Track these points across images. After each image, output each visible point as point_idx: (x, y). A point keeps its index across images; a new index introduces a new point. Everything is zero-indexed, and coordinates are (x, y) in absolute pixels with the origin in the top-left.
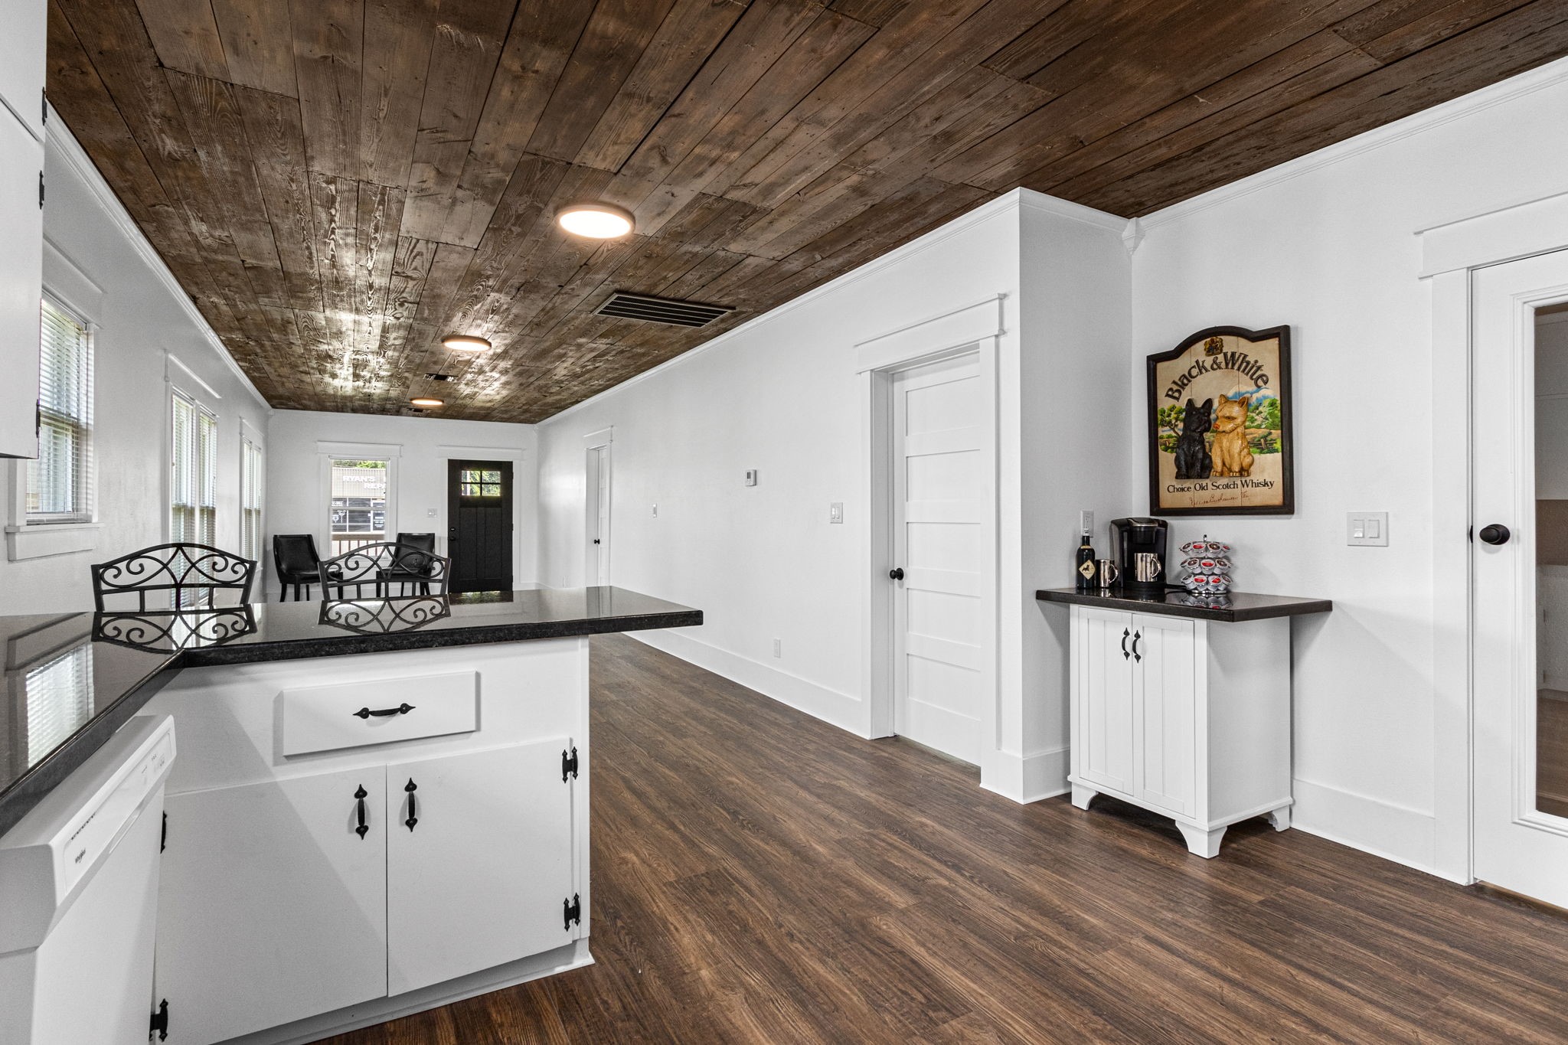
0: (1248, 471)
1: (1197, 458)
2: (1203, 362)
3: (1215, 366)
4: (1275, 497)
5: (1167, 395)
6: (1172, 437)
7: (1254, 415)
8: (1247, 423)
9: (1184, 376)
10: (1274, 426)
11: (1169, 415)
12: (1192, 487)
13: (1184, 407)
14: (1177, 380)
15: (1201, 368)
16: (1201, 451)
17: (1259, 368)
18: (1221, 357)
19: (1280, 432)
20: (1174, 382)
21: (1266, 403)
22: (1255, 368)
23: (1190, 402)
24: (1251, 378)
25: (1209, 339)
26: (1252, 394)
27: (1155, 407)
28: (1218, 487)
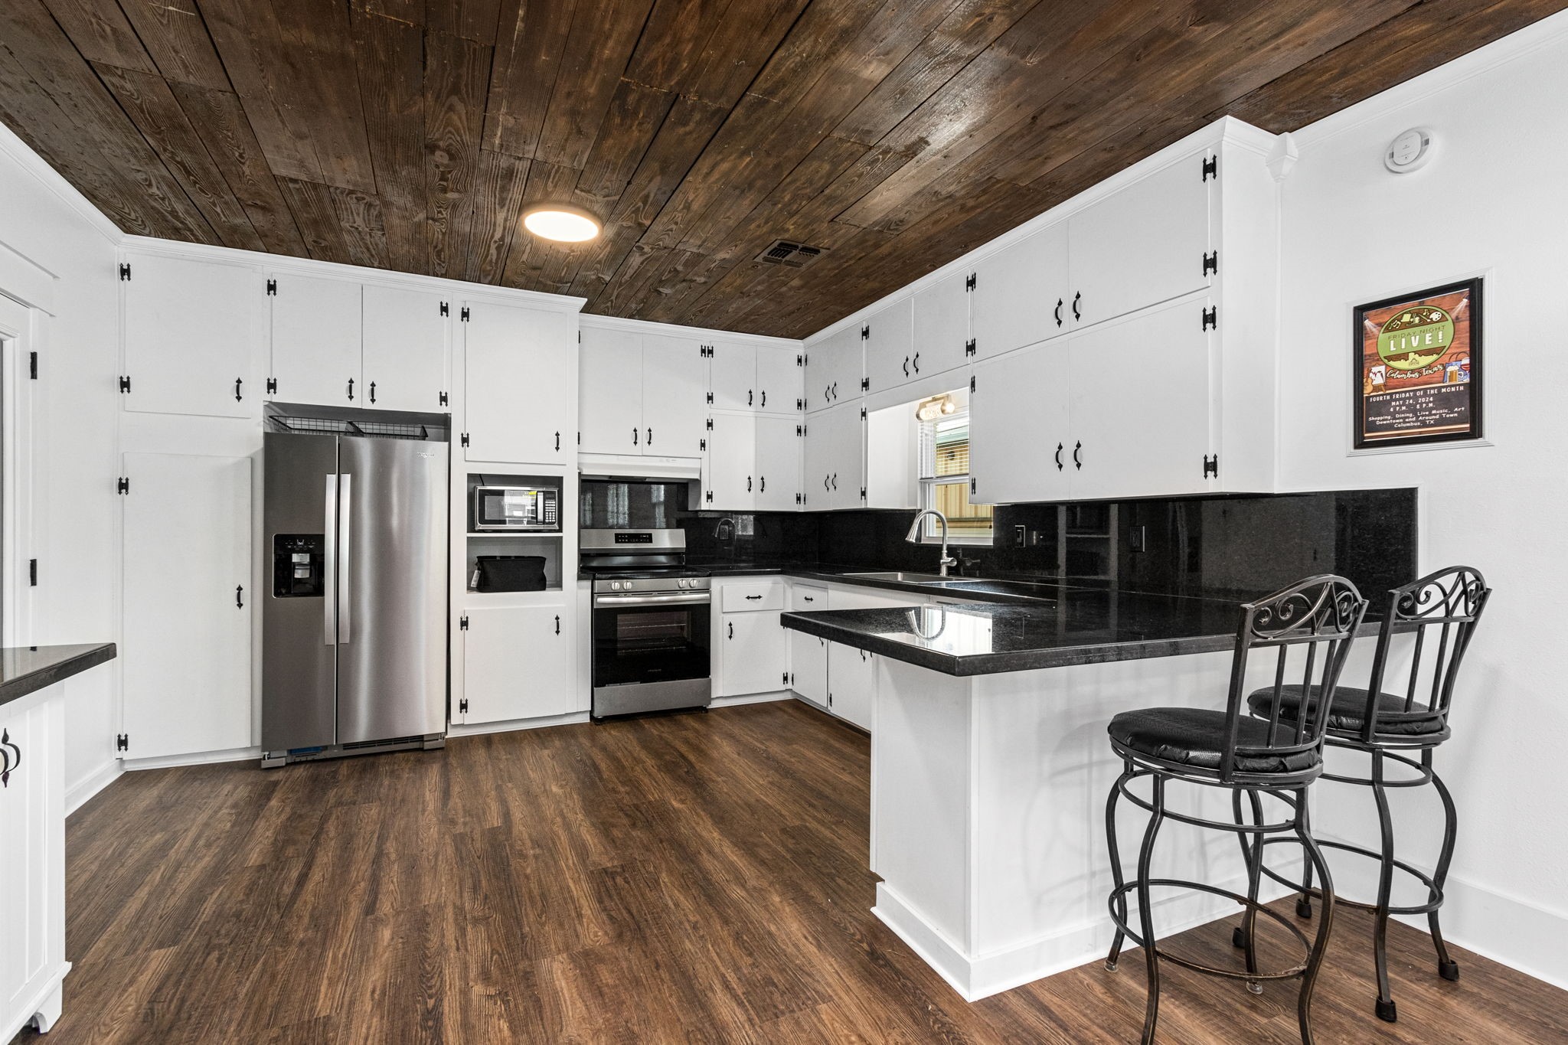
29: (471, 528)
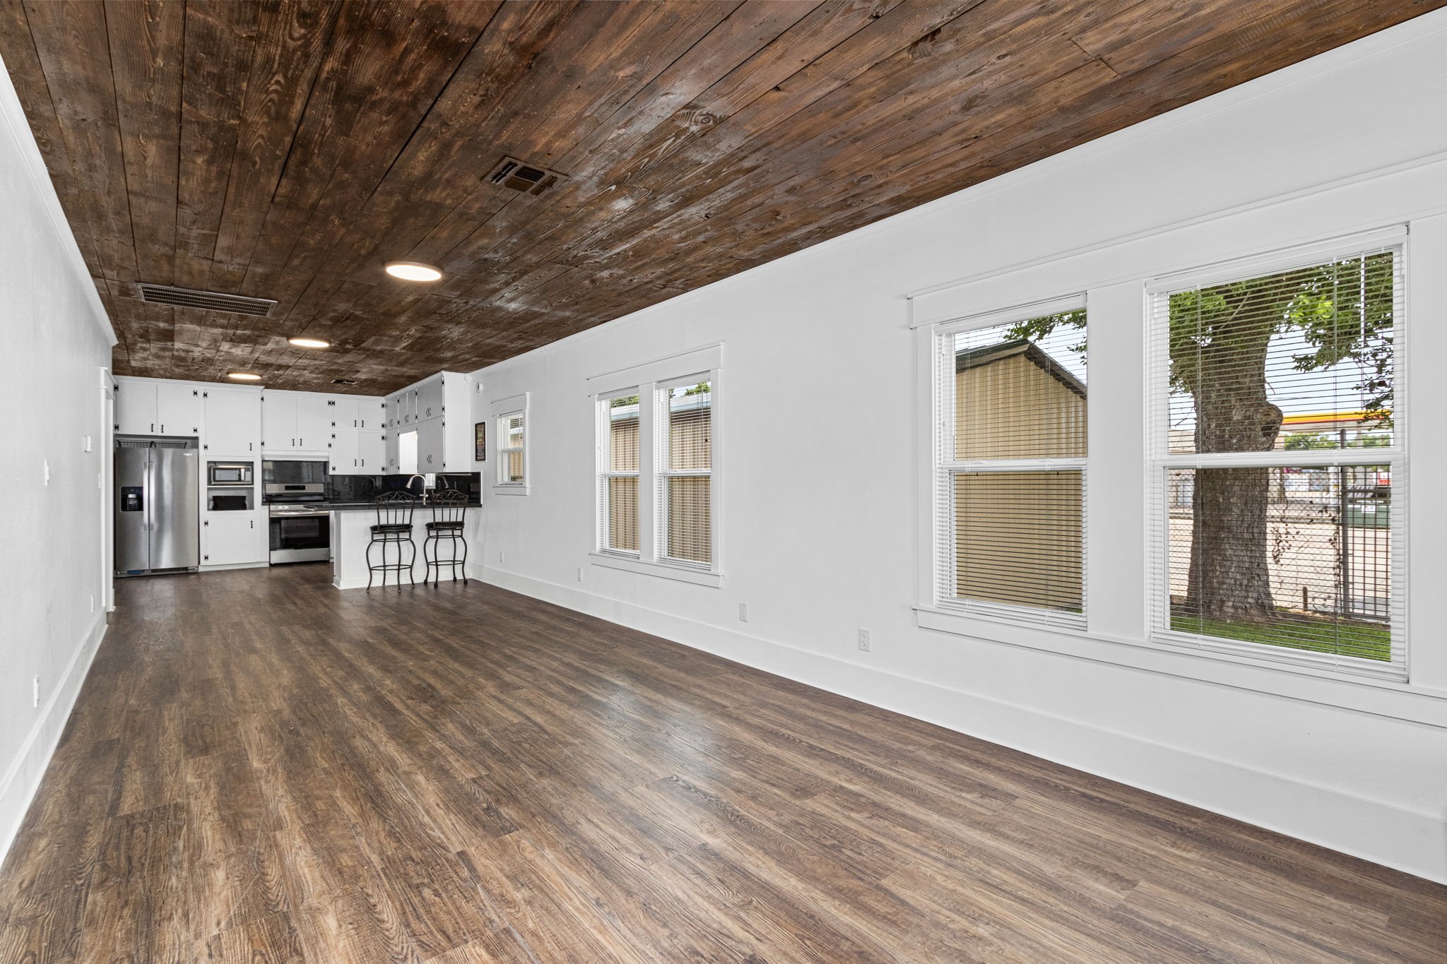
29: (209, 483)
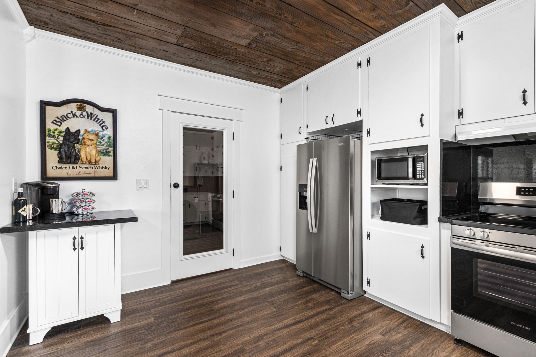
0: (98, 162)
1: (72, 155)
2: (75, 113)
3: (82, 116)
4: (110, 173)
5: (53, 123)
6: (56, 143)
7: (101, 140)
8: (98, 143)
9: (64, 116)
10: (110, 146)
11: (54, 133)
12: (68, 167)
13: (64, 130)
14: (59, 117)
15: (74, 115)
16: (74, 152)
17: (104, 122)
18: (85, 113)
19: (112, 149)
20: (57, 117)
21: (107, 136)
22: (101, 122)
23: (68, 129)
24: (100, 125)
25: (79, 104)
26: (100, 132)
27: (45, 127)
28: (83, 168)
